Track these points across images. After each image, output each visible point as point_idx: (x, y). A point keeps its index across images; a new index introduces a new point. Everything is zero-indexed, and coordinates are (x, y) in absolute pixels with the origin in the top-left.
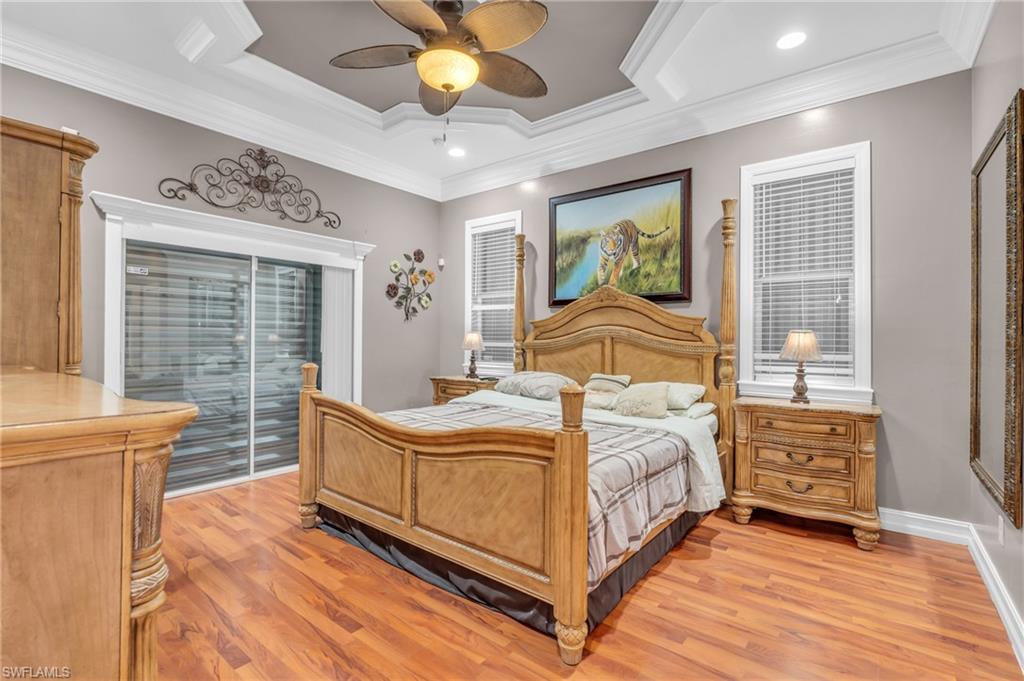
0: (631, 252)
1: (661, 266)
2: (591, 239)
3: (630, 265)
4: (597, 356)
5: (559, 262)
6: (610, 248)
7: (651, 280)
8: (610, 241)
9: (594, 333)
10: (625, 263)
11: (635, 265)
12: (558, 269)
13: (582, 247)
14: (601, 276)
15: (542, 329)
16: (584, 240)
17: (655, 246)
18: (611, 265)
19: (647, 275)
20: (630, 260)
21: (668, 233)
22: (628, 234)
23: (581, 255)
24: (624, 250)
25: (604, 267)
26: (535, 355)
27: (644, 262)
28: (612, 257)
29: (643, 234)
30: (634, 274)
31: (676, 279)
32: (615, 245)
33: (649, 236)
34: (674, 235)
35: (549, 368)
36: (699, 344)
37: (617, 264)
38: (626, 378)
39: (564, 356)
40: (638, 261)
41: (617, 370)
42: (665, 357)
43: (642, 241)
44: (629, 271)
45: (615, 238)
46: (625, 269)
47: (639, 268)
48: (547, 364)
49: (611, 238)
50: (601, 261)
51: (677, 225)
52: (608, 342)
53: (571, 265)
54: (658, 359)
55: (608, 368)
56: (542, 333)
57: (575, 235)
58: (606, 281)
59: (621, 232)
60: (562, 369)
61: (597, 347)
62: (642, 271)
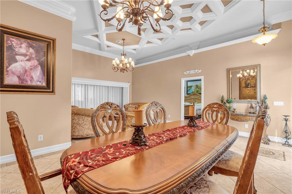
4: (193, 101)
5: (188, 89)
6: (195, 88)
9: (193, 98)
14: (194, 91)
15: (186, 97)
16: (191, 86)
18: (195, 90)
19: (199, 91)
23: (191, 88)
30: (198, 91)
35: (187, 102)
38: (197, 103)
39: (189, 101)
43: (199, 87)
45: (195, 86)
50: (193, 89)
53: (190, 89)
58: (194, 92)
60: (189, 102)
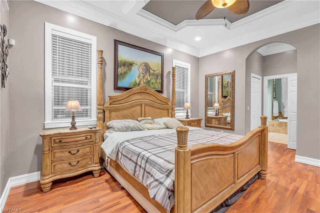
0: (148, 74)
1: (156, 81)
2: (134, 65)
3: (147, 79)
4: (139, 111)
5: (120, 70)
6: (141, 70)
7: (154, 85)
8: (141, 68)
9: (138, 102)
10: (146, 77)
11: (149, 79)
12: (119, 73)
13: (130, 67)
14: (138, 80)
15: (114, 100)
16: (131, 64)
17: (155, 74)
18: (141, 77)
19: (153, 83)
20: (148, 77)
21: (158, 71)
22: (147, 68)
23: (130, 70)
24: (146, 73)
25: (139, 77)
26: (110, 112)
27: (152, 78)
28: (142, 74)
29: (152, 69)
30: (149, 82)
31: (160, 86)
32: (143, 70)
33: (153, 70)
34: (160, 72)
36: (168, 106)
37: (143, 77)
40: (150, 78)
41: (146, 116)
42: (160, 110)
43: (151, 71)
44: (147, 81)
45: (143, 67)
46: (146, 80)
47: (150, 80)
48: (117, 116)
49: (141, 67)
50: (138, 74)
51: (160, 69)
52: (143, 105)
53: (126, 73)
54: (158, 110)
55: (143, 115)
56: (113, 102)
57: (127, 61)
59: (145, 65)
61: (139, 107)
62: (151, 81)
